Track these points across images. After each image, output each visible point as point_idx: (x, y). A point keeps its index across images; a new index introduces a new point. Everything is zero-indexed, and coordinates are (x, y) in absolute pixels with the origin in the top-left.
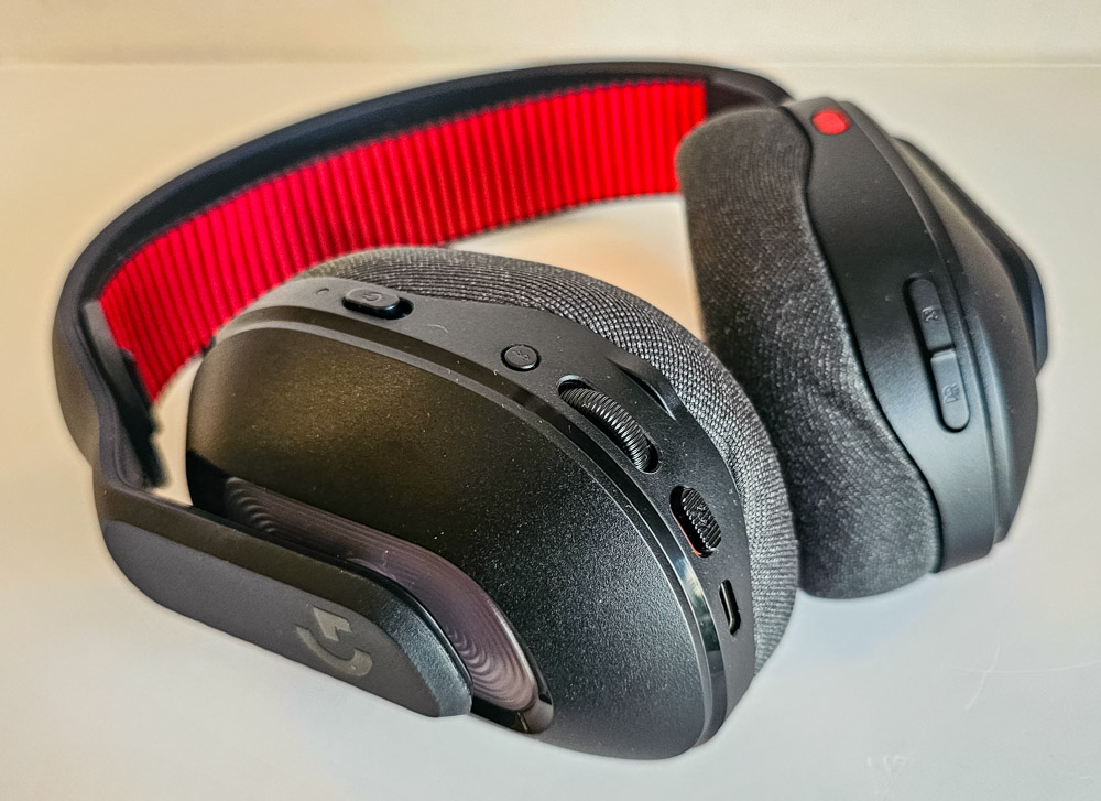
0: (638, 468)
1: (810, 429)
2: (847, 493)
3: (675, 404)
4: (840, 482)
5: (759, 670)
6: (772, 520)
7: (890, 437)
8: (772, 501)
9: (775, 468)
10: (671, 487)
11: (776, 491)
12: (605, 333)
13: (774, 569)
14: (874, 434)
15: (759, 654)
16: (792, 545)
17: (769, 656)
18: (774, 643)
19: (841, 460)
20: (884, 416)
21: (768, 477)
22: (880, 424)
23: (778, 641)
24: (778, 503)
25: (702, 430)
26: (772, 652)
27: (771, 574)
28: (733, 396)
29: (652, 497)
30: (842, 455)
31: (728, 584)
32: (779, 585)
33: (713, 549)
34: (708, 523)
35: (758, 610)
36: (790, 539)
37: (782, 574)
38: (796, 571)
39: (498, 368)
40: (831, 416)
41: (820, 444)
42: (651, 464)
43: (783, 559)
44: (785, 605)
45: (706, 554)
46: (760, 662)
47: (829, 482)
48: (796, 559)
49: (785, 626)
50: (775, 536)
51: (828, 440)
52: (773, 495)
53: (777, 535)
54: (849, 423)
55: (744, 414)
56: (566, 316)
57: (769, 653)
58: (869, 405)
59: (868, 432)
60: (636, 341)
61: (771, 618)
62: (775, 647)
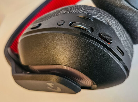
0: (90, 32)
1: (120, 15)
2: (132, 23)
3: (93, 18)
4: (130, 22)
5: (132, 60)
6: (121, 32)
7: (135, 9)
8: (120, 28)
9: (117, 23)
10: (98, 34)
11: (120, 26)
12: (75, 12)
13: (126, 40)
14: (132, 10)
15: (130, 57)
16: (127, 35)
17: (132, 57)
18: (132, 54)
19: (129, 18)
20: (132, 6)
21: (117, 24)
22: (133, 8)
23: (133, 53)
24: (121, 28)
25: (100, 21)
26: (133, 56)
27: (126, 42)
28: (104, 13)
29: (95, 37)
30: (128, 17)
31: (118, 47)
32: (128, 43)
33: (111, 42)
34: (108, 37)
35: (126, 49)
36: (126, 34)
37: (128, 41)
38: (130, 39)
39: (57, 26)
40: (123, 11)
41: (123, 17)
42: (92, 31)
43: (127, 38)
44: (131, 46)
45: (111, 43)
46: (131, 58)
47: (128, 23)
48: (129, 37)
49: (133, 50)
50: (123, 34)
51: (124, 15)
52: (119, 27)
53: (124, 34)
54: (127, 10)
55: (107, 15)
56: (67, 13)
57: (132, 56)
58: (129, 5)
59: (131, 10)
60: (81, 11)
61: (129, 50)
62: (133, 54)
